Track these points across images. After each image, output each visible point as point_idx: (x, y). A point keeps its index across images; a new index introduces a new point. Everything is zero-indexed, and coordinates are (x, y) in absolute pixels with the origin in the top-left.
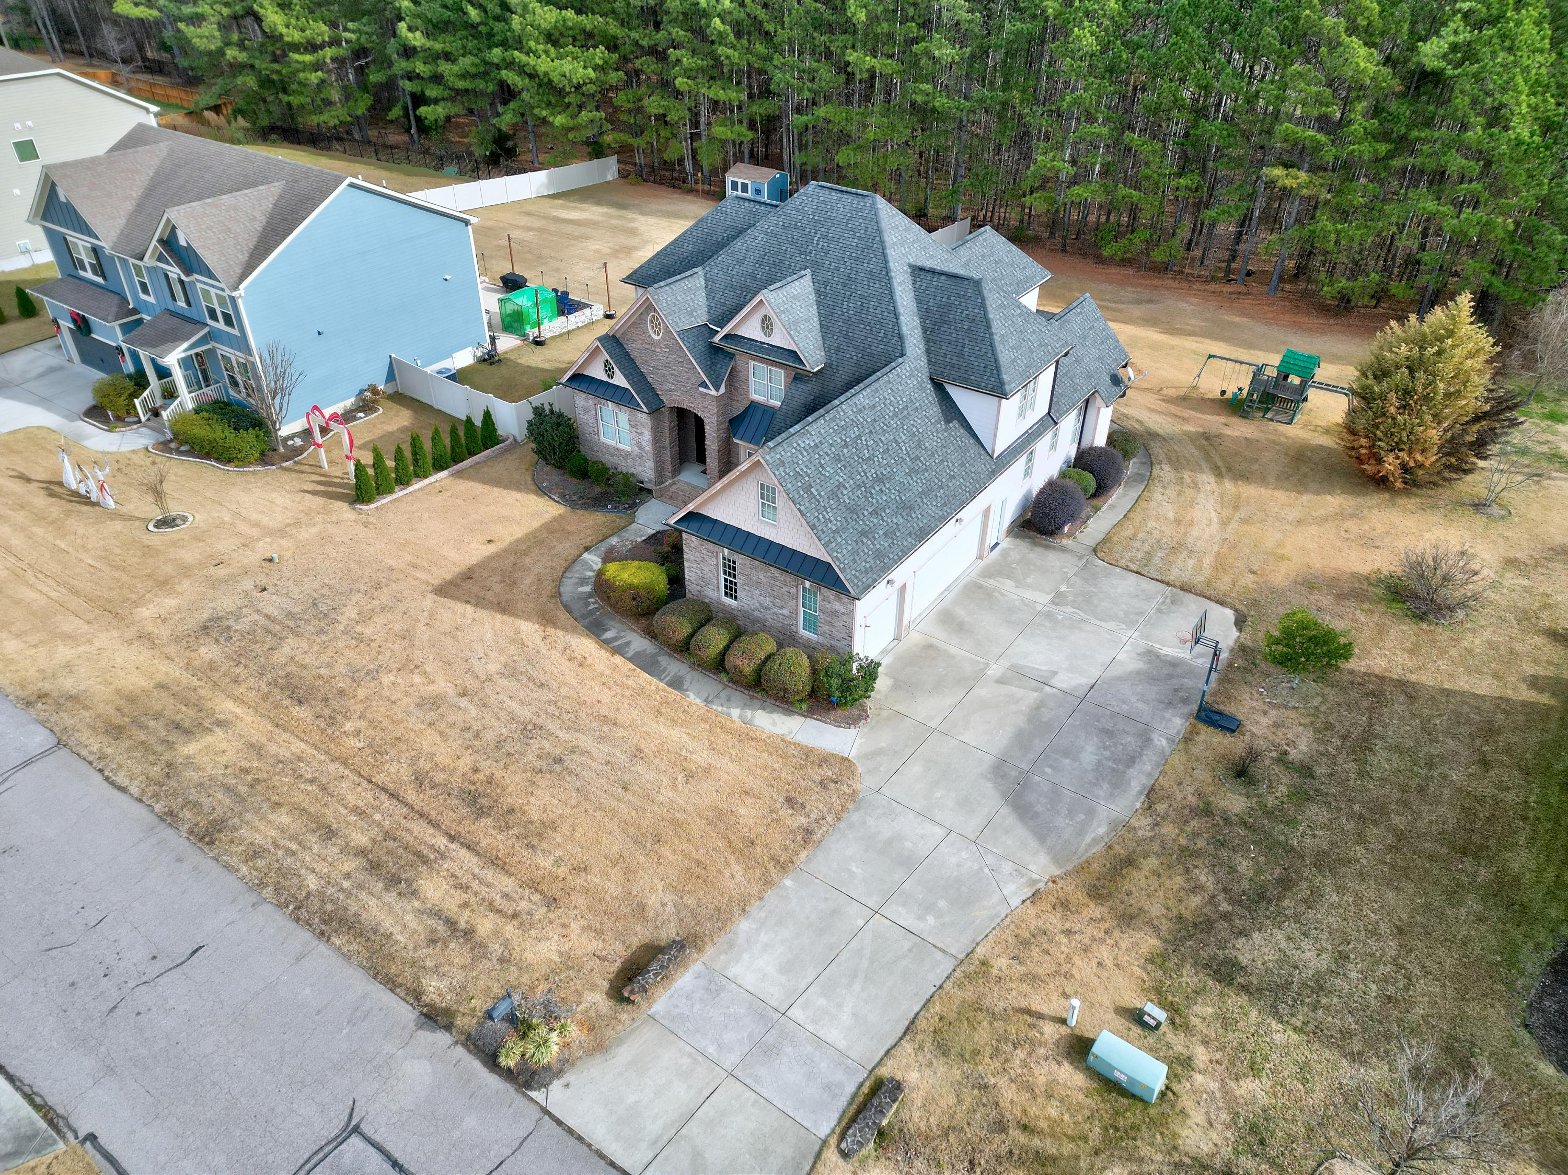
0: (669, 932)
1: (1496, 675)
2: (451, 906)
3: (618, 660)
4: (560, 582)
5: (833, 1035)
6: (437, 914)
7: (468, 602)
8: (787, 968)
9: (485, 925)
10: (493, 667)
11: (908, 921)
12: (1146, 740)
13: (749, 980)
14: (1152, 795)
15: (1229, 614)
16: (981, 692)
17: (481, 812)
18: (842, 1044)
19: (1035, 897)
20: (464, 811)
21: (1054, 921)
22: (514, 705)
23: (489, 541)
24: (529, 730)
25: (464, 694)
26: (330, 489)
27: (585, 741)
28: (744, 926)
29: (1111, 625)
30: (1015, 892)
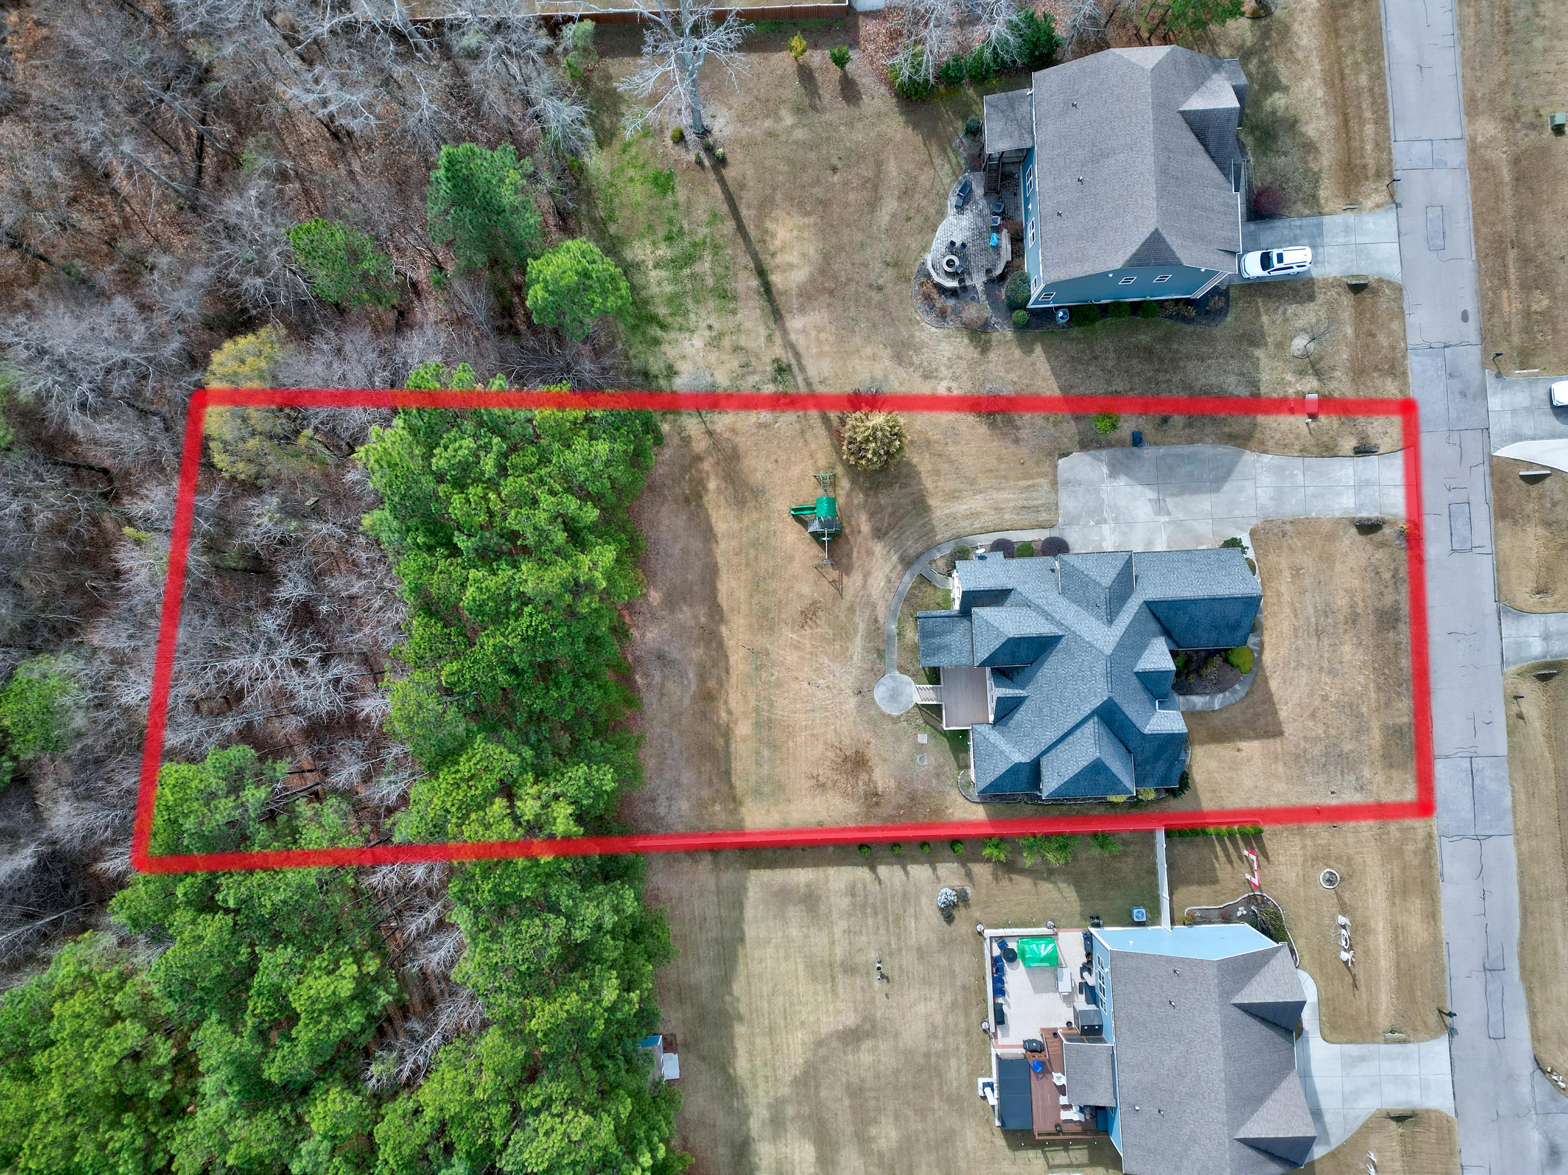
0: (1354, 530)
1: (1033, 364)
2: (1390, 589)
3: (1266, 638)
4: (1242, 700)
5: (1351, 471)
6: (1397, 590)
8: (1340, 494)
9: (1387, 576)
10: (1303, 672)
11: (1301, 477)
12: (1164, 457)
13: (1352, 500)
14: (1192, 442)
15: (1061, 462)
16: (1181, 516)
17: (1357, 615)
18: (1352, 468)
19: (1265, 452)
20: (1361, 620)
21: (1271, 443)
22: (1314, 648)
24: (1318, 634)
25: (1321, 669)
27: (1311, 610)
28: (1337, 514)
29: (1104, 496)
30: (1267, 458)
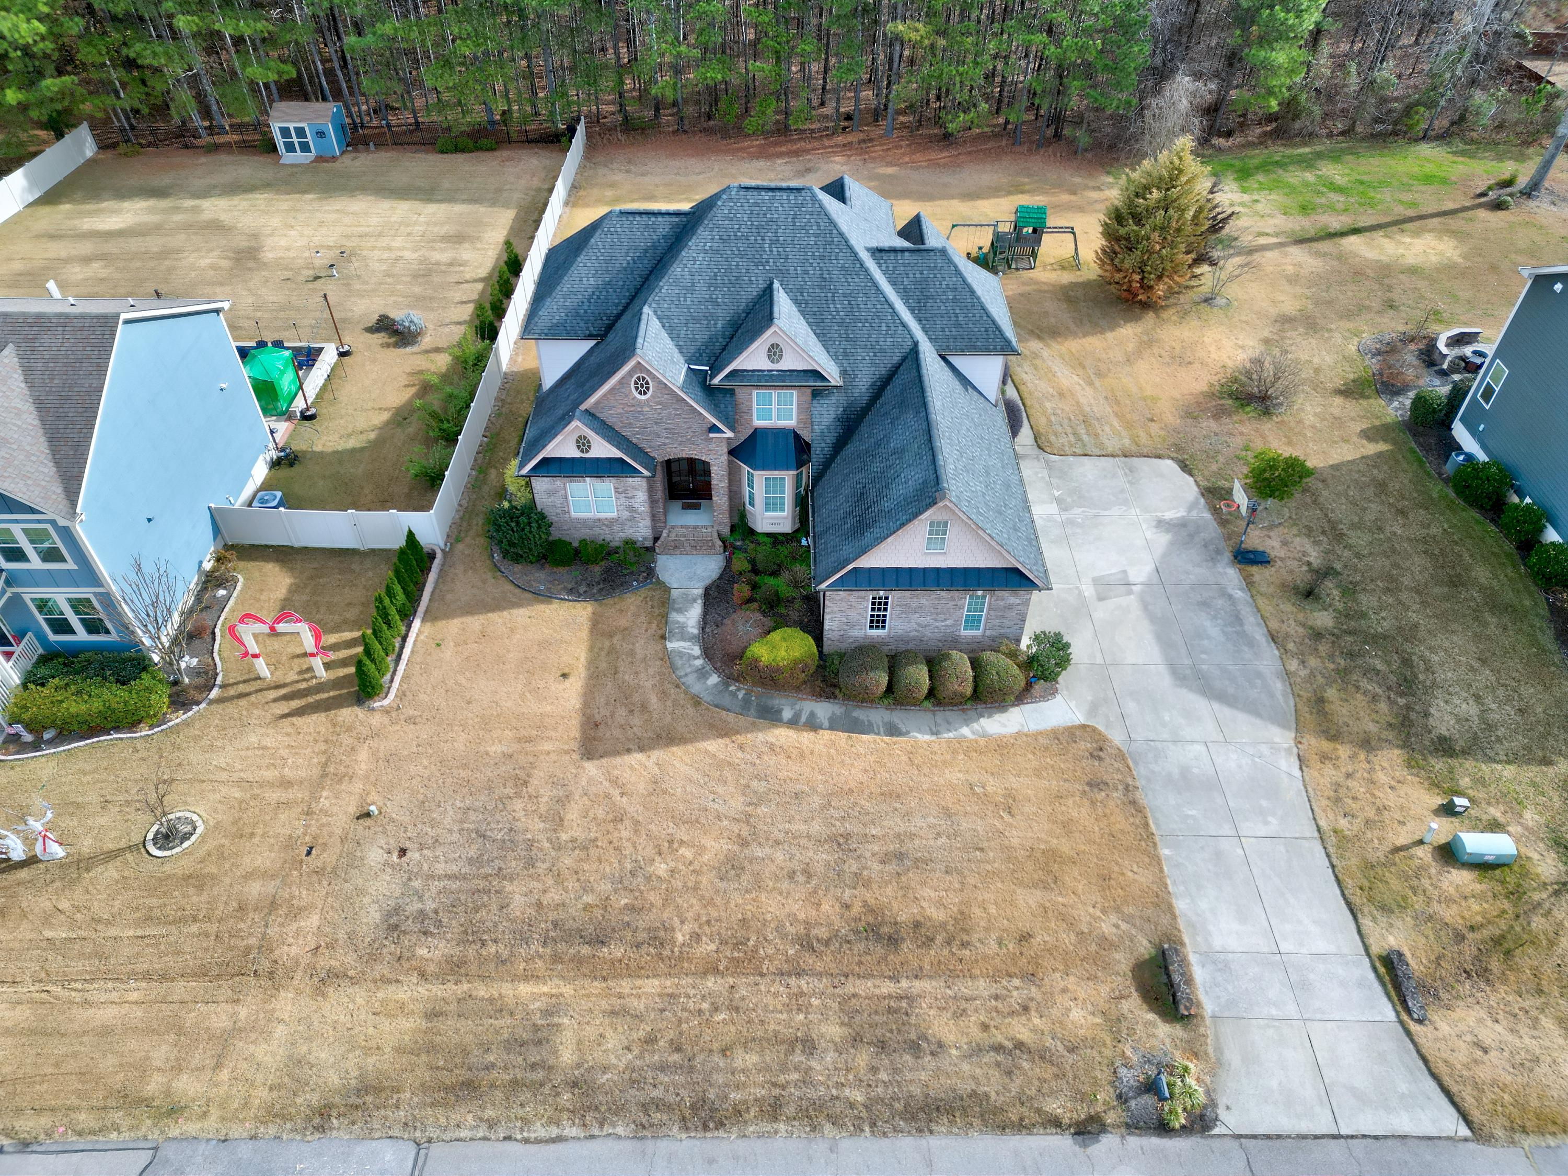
3: (826, 735)
4: (682, 685)
5: (1321, 946)
7: (629, 751)
8: (1241, 917)
10: (737, 804)
11: (1262, 830)
12: (1228, 597)
13: (1235, 944)
14: (1276, 639)
15: (1172, 464)
16: (1098, 614)
18: (1332, 949)
19: (1305, 761)
21: (1333, 773)
23: (564, 676)
25: (745, 843)
26: (310, 699)
28: (1181, 905)
29: (1115, 510)
30: (1288, 765)
